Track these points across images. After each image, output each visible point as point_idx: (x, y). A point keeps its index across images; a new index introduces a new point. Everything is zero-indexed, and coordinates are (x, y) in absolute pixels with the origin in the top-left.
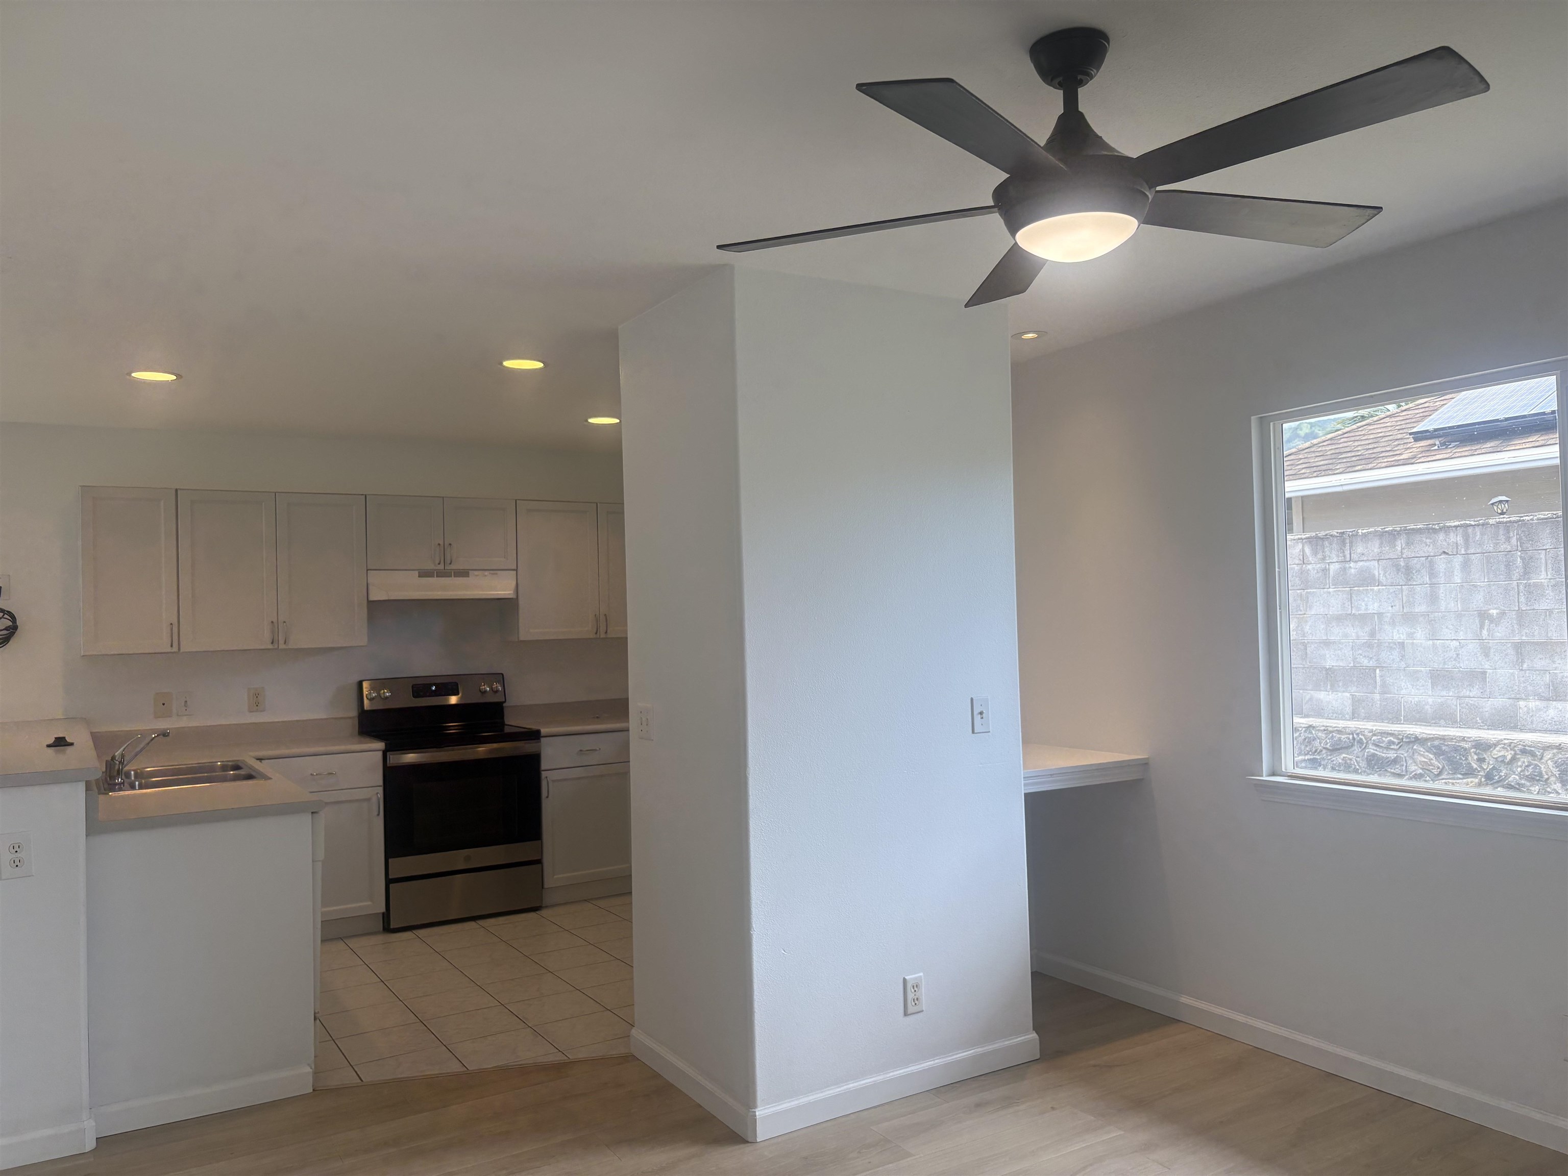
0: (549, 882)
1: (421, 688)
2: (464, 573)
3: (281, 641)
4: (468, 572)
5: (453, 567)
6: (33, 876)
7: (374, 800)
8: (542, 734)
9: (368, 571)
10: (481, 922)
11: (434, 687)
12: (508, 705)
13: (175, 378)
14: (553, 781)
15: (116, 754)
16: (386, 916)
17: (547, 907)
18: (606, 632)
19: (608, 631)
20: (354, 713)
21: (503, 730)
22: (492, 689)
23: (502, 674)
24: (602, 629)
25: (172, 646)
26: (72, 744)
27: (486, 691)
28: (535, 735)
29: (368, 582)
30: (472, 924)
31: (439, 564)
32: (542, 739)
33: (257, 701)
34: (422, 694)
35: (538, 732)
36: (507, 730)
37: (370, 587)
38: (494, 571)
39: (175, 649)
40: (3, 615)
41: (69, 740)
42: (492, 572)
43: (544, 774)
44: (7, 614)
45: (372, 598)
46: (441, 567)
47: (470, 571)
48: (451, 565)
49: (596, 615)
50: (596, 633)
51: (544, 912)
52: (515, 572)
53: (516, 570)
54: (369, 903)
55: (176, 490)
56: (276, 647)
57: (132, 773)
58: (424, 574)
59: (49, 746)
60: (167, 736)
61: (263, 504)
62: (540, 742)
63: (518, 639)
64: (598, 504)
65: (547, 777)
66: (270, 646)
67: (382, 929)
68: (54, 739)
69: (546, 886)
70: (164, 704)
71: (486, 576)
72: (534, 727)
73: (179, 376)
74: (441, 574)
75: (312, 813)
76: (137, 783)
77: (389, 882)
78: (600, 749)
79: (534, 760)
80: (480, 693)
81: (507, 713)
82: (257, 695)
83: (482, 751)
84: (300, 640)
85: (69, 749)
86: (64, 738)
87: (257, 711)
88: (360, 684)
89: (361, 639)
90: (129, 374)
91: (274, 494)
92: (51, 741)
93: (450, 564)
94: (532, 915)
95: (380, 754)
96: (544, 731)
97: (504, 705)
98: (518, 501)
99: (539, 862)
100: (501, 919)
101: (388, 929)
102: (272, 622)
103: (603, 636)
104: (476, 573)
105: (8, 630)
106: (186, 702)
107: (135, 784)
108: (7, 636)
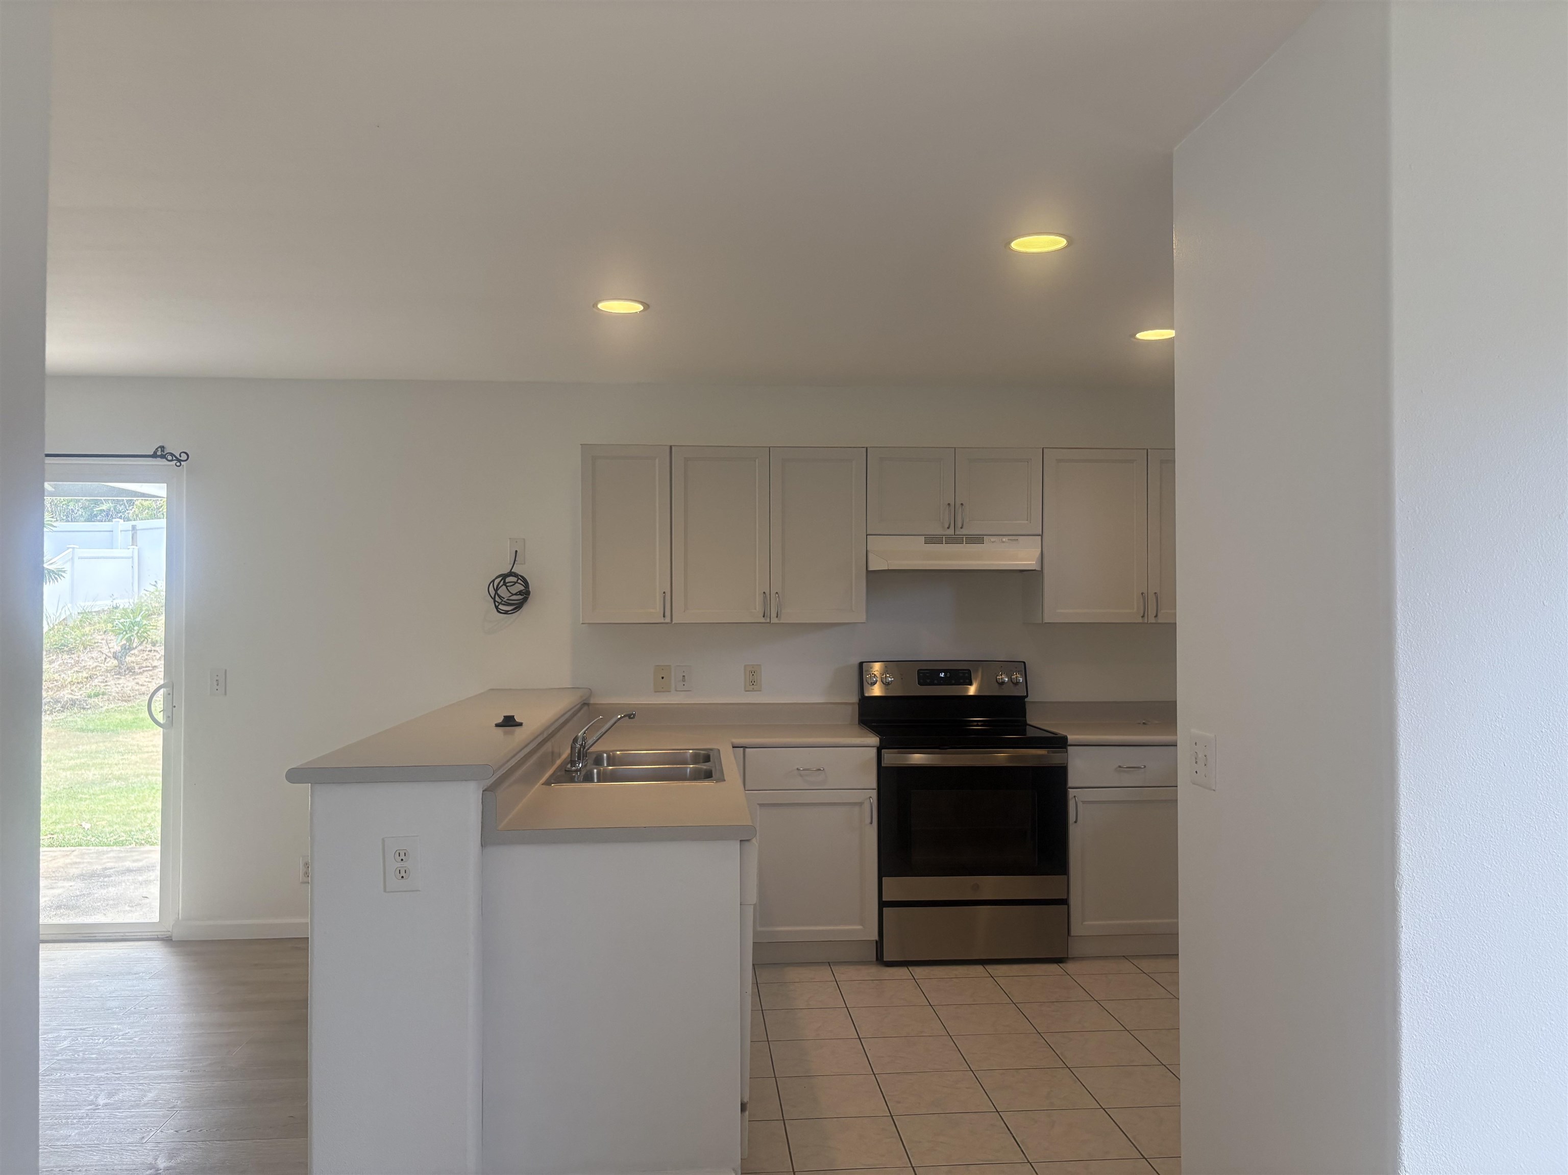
0: (1077, 929)
1: (928, 675)
2: (977, 539)
3: (774, 615)
4: (983, 539)
5: (964, 531)
6: (419, 891)
7: (867, 806)
8: (1069, 742)
9: (868, 536)
10: (991, 968)
11: (943, 674)
12: (1029, 701)
13: (640, 307)
14: (1084, 802)
15: (579, 734)
16: (879, 944)
17: (1074, 959)
18: (1156, 616)
19: (1159, 615)
20: (854, 699)
21: (1024, 732)
22: (1011, 679)
23: (1024, 663)
24: (1152, 612)
25: (664, 616)
26: (520, 724)
27: (1003, 683)
28: (1060, 743)
29: (868, 549)
30: (980, 968)
31: (948, 528)
32: (1069, 748)
33: (753, 680)
34: (928, 681)
35: (1065, 739)
36: (1031, 733)
37: (870, 555)
38: (1015, 536)
39: (668, 620)
40: (518, 580)
41: (518, 719)
42: (1010, 538)
43: (1072, 793)
44: (520, 579)
45: (871, 568)
46: (951, 532)
47: (985, 537)
48: (962, 530)
49: (1142, 594)
50: (1143, 617)
51: (1070, 967)
52: (1040, 537)
53: (1042, 536)
54: (860, 927)
55: (671, 447)
56: (768, 621)
57: (605, 755)
58: (931, 539)
59: (497, 725)
60: (632, 718)
61: (757, 460)
62: (1067, 752)
63: (1043, 621)
64: (1149, 450)
65: (1075, 797)
66: (763, 620)
67: (875, 960)
68: (503, 717)
69: (1073, 933)
70: (663, 678)
71: (1003, 542)
72: (1061, 732)
73: (646, 306)
74: (955, 539)
75: (741, 841)
76: (595, 771)
77: (883, 905)
78: (1145, 767)
79: (1061, 772)
80: (997, 684)
81: (1029, 709)
82: (753, 673)
83: (1001, 757)
84: (793, 614)
85: (517, 729)
86: (513, 716)
87: (753, 690)
88: (861, 668)
89: (860, 616)
90: (595, 305)
91: (768, 449)
92: (500, 720)
93: (961, 528)
94: (1053, 968)
95: (873, 752)
96: (1071, 738)
97: (1026, 700)
98: (1045, 450)
99: (1065, 902)
100: (1015, 969)
101: (881, 961)
102: (764, 593)
103: (1152, 620)
104: (993, 539)
105: (521, 595)
106: (684, 676)
107: (593, 773)
108: (521, 601)
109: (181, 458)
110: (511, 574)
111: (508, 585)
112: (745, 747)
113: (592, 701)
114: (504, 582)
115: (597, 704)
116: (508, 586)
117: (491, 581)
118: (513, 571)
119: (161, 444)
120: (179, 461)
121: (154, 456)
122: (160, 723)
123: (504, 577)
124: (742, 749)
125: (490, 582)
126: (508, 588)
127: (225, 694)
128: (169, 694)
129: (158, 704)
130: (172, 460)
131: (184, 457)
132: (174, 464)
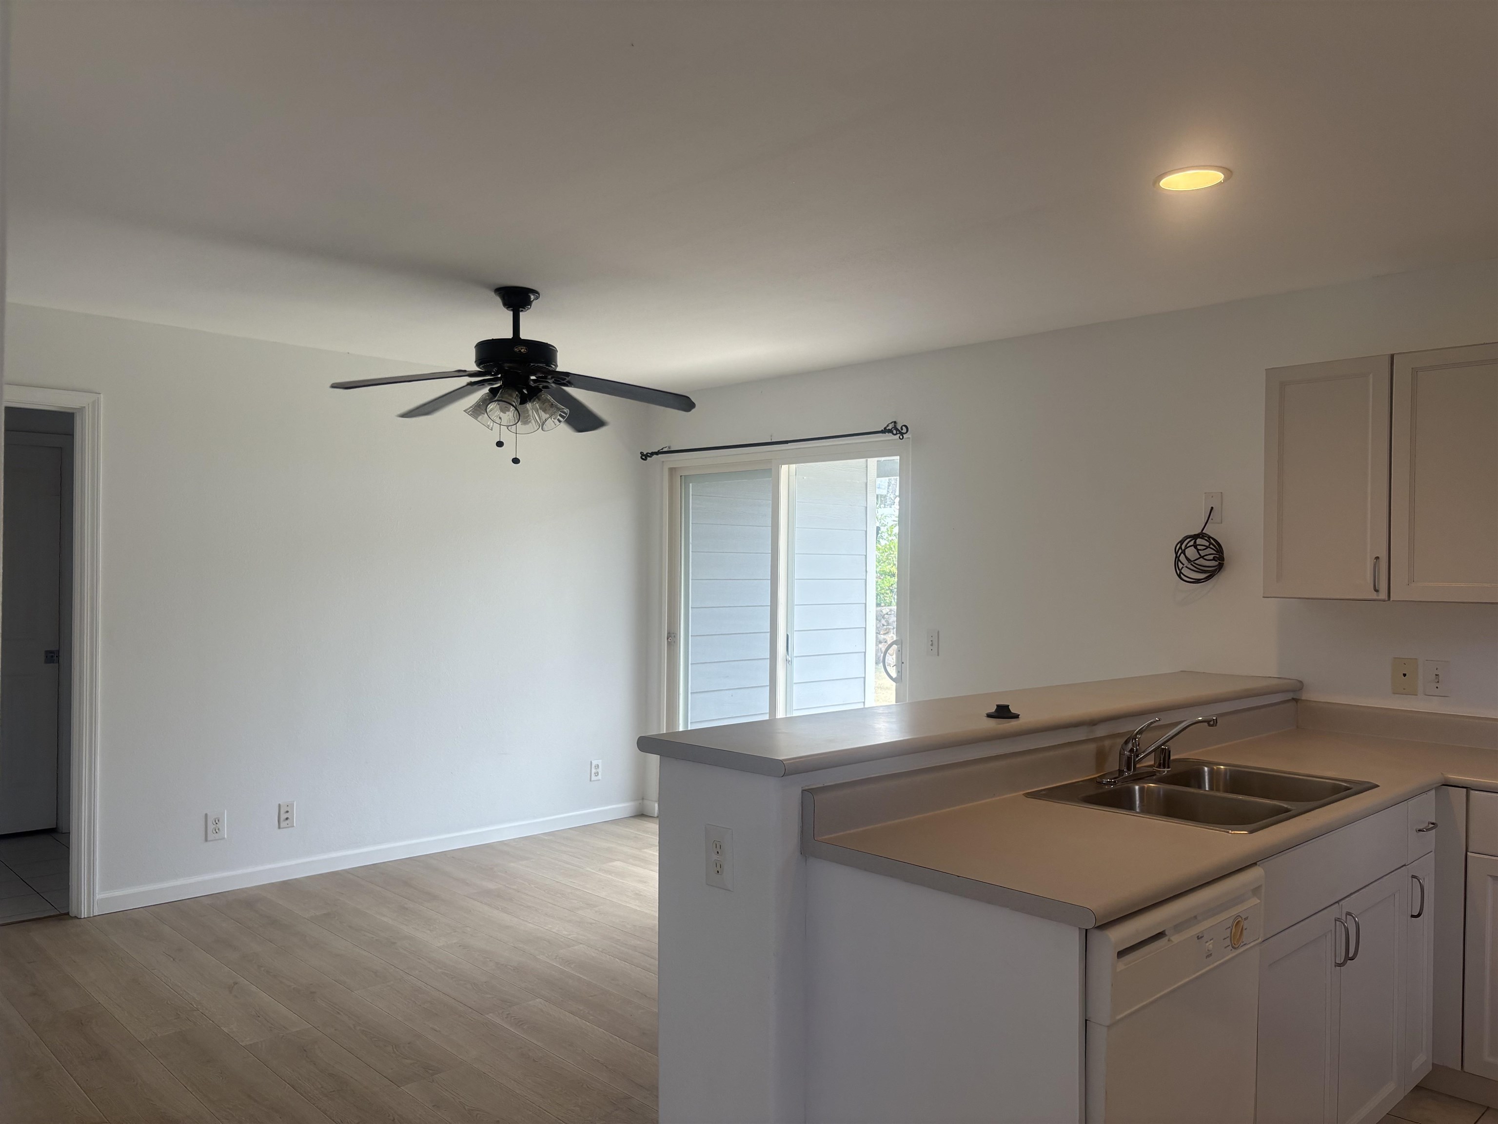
25: (1377, 591)
39: (1383, 595)
40: (1209, 544)
41: (1013, 710)
44: (1213, 543)
55: (1391, 355)
59: (989, 716)
60: (1212, 726)
68: (996, 707)
70: (1405, 675)
76: (1137, 787)
85: (1013, 722)
86: (1009, 706)
92: (992, 709)
105: (1216, 561)
106: (1436, 675)
107: (1134, 790)
108: (1216, 567)
109: (902, 431)
110: (1201, 535)
111: (1199, 547)
112: (1468, 788)
113: (1304, 697)
114: (1195, 542)
115: (1310, 701)
116: (1200, 550)
117: (1178, 541)
118: (1203, 532)
119: (894, 421)
120: (902, 434)
121: (885, 431)
122: (892, 677)
123: (1195, 537)
124: (1465, 789)
125: (1176, 543)
126: (1200, 551)
127: (938, 655)
128: (899, 651)
129: (891, 659)
130: (896, 434)
131: (904, 430)
132: (898, 438)
